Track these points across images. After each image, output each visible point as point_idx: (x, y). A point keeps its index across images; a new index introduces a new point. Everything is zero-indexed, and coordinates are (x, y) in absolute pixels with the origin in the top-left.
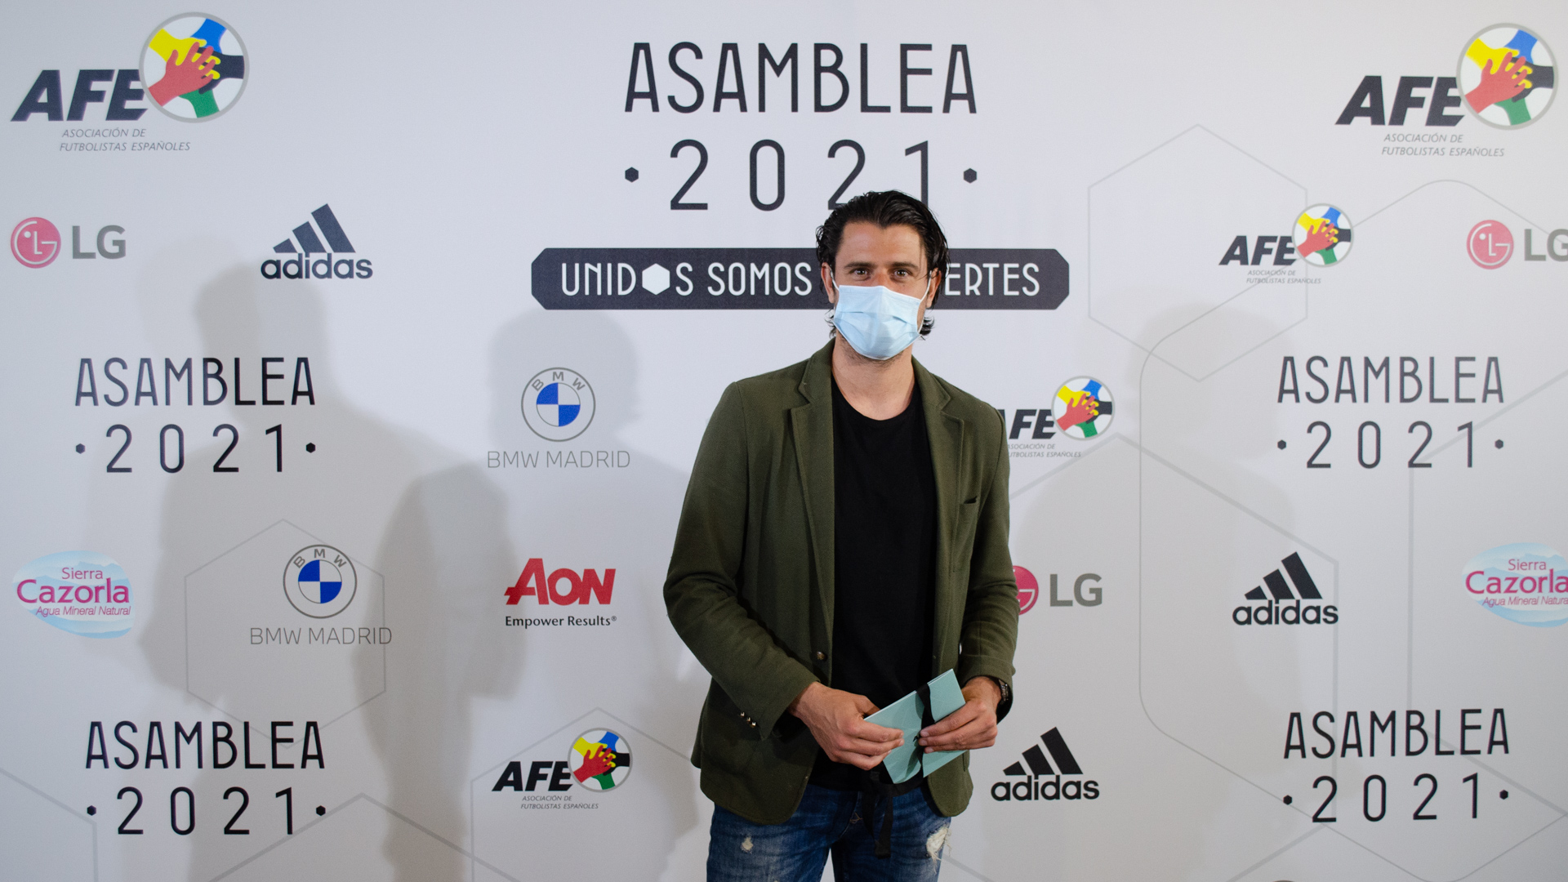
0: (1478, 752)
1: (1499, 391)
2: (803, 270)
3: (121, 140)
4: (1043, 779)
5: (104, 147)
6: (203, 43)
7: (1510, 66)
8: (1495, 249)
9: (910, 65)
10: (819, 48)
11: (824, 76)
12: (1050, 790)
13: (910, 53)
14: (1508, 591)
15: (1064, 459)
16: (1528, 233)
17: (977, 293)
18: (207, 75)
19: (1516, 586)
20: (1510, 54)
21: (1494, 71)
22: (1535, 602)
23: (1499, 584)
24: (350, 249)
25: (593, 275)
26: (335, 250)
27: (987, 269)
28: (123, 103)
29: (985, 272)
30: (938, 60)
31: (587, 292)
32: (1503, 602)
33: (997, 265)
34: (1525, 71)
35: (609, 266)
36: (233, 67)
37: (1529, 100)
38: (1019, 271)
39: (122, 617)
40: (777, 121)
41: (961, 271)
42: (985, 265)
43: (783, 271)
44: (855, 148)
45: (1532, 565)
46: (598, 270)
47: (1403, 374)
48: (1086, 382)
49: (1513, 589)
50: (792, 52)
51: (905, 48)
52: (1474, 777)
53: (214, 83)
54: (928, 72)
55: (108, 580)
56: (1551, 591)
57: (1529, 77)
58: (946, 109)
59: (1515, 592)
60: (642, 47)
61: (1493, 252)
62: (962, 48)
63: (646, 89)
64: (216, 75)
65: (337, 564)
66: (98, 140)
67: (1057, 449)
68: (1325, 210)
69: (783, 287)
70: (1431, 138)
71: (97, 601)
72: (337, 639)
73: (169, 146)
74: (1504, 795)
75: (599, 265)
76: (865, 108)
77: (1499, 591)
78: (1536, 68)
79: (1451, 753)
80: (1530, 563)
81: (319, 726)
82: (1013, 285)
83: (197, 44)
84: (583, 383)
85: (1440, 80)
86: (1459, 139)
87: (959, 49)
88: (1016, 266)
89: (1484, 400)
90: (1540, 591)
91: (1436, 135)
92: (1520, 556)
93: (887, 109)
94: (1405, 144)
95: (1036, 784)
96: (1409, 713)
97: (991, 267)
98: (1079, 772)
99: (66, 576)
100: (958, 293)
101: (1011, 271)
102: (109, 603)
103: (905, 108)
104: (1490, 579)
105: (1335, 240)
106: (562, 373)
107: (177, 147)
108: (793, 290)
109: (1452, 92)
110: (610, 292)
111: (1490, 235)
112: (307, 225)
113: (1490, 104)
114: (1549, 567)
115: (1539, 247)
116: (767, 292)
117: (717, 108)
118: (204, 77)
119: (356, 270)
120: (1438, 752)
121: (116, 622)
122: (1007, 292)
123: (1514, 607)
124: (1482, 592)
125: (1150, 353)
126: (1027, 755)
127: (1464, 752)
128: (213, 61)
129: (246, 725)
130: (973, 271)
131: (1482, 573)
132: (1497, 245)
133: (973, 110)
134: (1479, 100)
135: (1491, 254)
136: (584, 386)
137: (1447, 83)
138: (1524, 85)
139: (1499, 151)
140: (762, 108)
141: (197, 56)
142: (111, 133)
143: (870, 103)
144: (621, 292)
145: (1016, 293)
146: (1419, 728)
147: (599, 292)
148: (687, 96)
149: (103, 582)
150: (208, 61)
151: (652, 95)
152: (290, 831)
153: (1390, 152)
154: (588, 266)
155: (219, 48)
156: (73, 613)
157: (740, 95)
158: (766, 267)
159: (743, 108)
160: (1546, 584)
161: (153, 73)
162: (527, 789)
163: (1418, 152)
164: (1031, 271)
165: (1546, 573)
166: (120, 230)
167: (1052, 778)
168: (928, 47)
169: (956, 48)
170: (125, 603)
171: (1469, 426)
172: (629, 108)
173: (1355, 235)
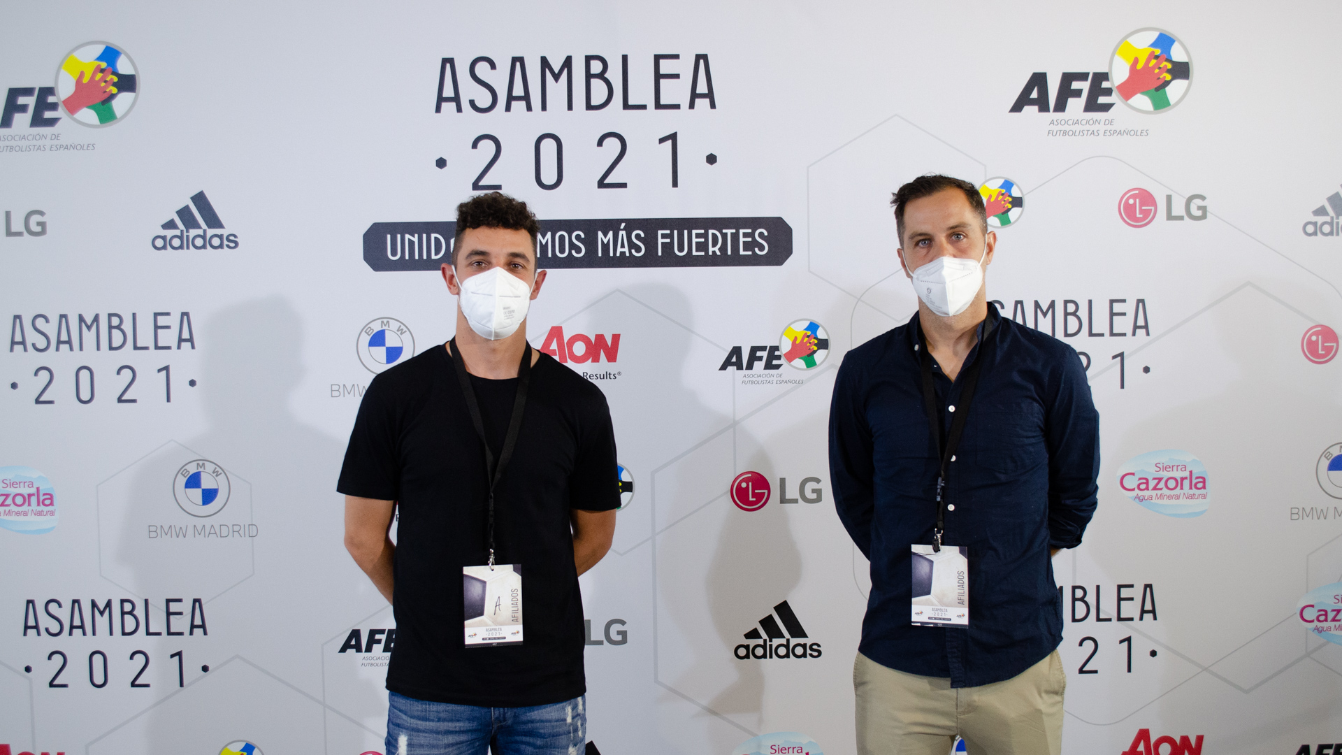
0: (1132, 619)
1: (1146, 327)
2: (578, 237)
3: (41, 143)
4: (776, 642)
5: (28, 148)
6: (104, 65)
7: (1153, 62)
8: (1142, 211)
9: (662, 71)
10: (588, 59)
11: (594, 82)
12: (782, 651)
13: (662, 62)
14: (1155, 488)
15: (790, 386)
16: (1169, 198)
17: (718, 253)
18: (108, 90)
19: (1162, 485)
20: (1153, 52)
21: (1139, 66)
22: (1178, 497)
23: (1147, 483)
24: (221, 226)
25: (411, 243)
26: (210, 227)
27: (726, 234)
28: (42, 114)
29: (724, 236)
30: (684, 67)
31: (407, 258)
32: (1151, 497)
33: (734, 231)
34: (1166, 66)
35: (424, 236)
36: (128, 83)
37: (1169, 90)
38: (752, 235)
39: (49, 517)
40: (556, 118)
41: (705, 236)
42: (724, 231)
43: (562, 238)
44: (619, 139)
45: (1175, 468)
46: (415, 239)
47: (1066, 314)
48: (807, 324)
49: (1158, 487)
50: (568, 62)
51: (658, 58)
52: (1129, 640)
53: (112, 96)
54: (677, 76)
55: (38, 489)
56: (1191, 488)
57: (1169, 71)
58: (692, 106)
59: (1161, 489)
60: (448, 62)
61: (1140, 214)
62: (705, 57)
63: (452, 95)
64: (114, 90)
65: (214, 475)
66: (23, 143)
67: (784, 378)
68: (1001, 182)
69: (562, 250)
70: (1088, 122)
71: (29, 505)
72: (216, 533)
73: (79, 147)
74: (1153, 654)
75: (416, 235)
76: (626, 106)
77: (1147, 488)
78: (1174, 63)
79: (1110, 620)
80: (1173, 466)
81: (203, 602)
82: (747, 246)
83: (99, 66)
84: (405, 329)
85: (1095, 75)
86: (1111, 122)
87: (701, 58)
88: (750, 231)
89: (1134, 334)
90: (1182, 488)
91: (1092, 119)
92: (1165, 460)
93: (644, 107)
94: (1066, 128)
95: (771, 646)
96: (1074, 588)
97: (729, 232)
98: (805, 636)
99: (5, 486)
100: (703, 254)
101: (745, 235)
102: (39, 507)
103: (658, 106)
104: (1140, 479)
105: (1010, 206)
106: (388, 322)
107: (85, 148)
108: (570, 253)
109: (1105, 85)
110: (425, 257)
111: (1137, 200)
112: (187, 207)
113: (1136, 93)
114: (1188, 469)
115: (1178, 209)
116: (550, 255)
117: (508, 109)
118: (105, 92)
119: (226, 242)
120: (1099, 619)
121: (44, 522)
122: (742, 252)
123: (1159, 502)
124: (1133, 490)
125: (859, 299)
126: (763, 622)
127: (1120, 619)
128: (112, 79)
129: (146, 601)
130: (714, 236)
131: (1133, 474)
132: (1143, 208)
133: (713, 106)
134: (1128, 90)
135: (1138, 216)
136: (406, 331)
137: (1101, 77)
138: (1165, 77)
139: (1144, 132)
140: (544, 108)
141: (99, 75)
142: (34, 137)
143: (631, 102)
144: (434, 257)
145: (750, 253)
146: (1082, 599)
147: (417, 257)
148: (484, 99)
149: (33, 490)
150: (108, 79)
151: (456, 99)
152: (182, 685)
153: (1054, 134)
154: (407, 236)
155: (117, 69)
156: (11, 515)
157: (526, 98)
158: (549, 235)
159: (529, 108)
160: (1186, 483)
161: (65, 89)
162: (366, 651)
163: (1077, 133)
164: (761, 235)
165: (1186, 474)
166: (41, 213)
167: (783, 641)
168: (676, 57)
169: (698, 57)
170: (51, 506)
171: (1121, 355)
172: (438, 110)
173: (1026, 202)
